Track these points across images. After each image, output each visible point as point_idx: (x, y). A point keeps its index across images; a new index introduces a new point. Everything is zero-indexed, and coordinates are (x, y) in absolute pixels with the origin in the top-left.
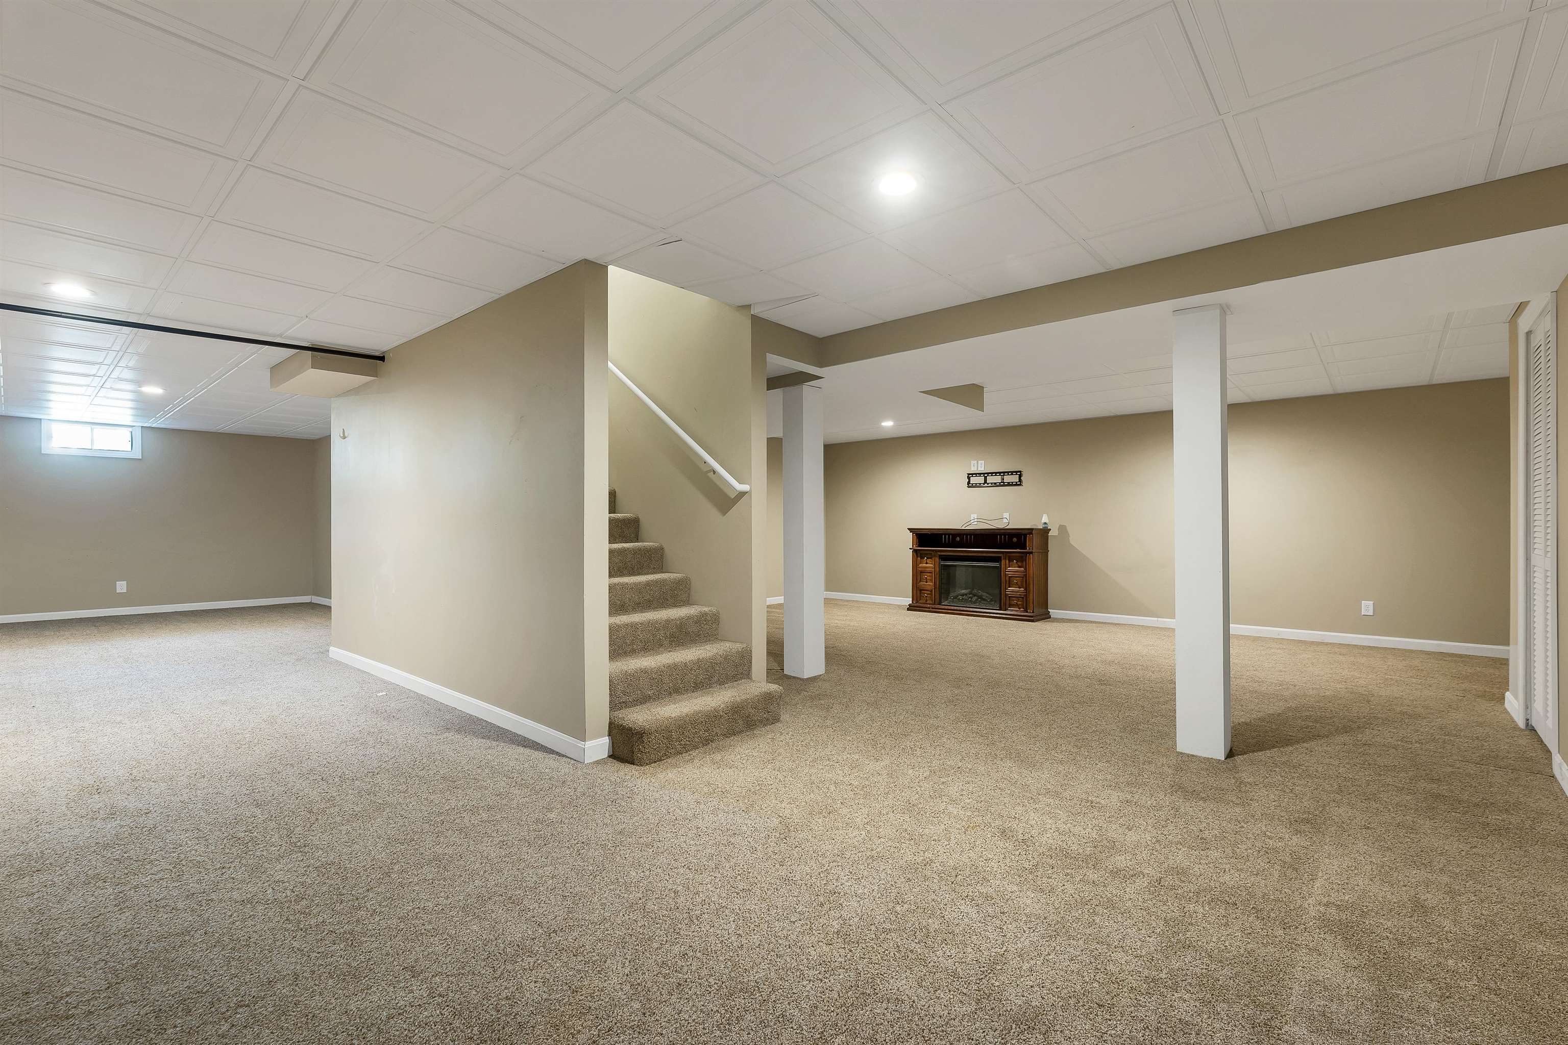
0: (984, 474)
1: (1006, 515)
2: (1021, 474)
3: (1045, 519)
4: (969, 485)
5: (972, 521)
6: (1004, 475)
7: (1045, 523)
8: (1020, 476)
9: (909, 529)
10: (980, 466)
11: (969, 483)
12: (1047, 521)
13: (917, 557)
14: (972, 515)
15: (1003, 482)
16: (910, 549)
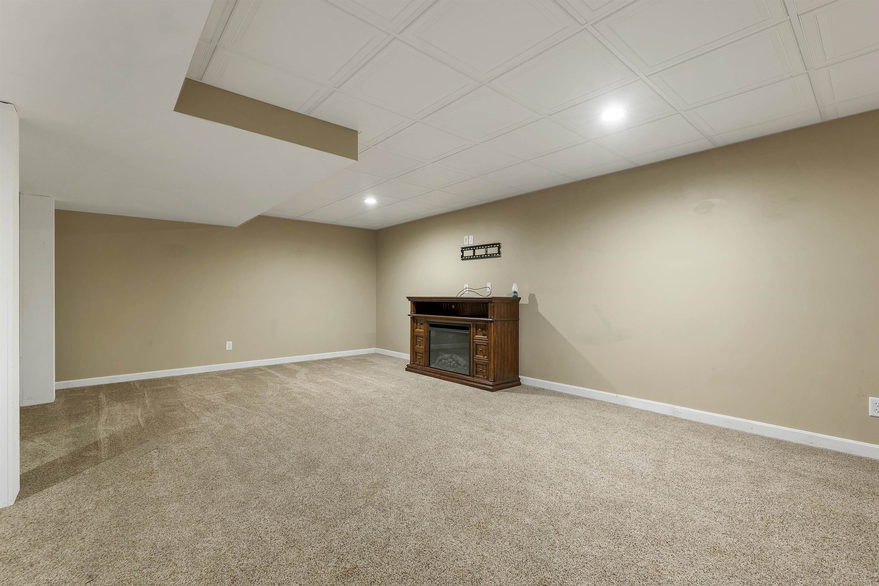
0: (473, 247)
1: (489, 285)
2: (500, 245)
3: (515, 288)
4: (463, 258)
5: (465, 290)
6: (487, 248)
7: (515, 292)
8: (499, 248)
9: (408, 298)
10: (470, 241)
11: (462, 256)
12: (516, 290)
13: (414, 323)
14: (465, 285)
15: (486, 254)
16: (409, 315)
